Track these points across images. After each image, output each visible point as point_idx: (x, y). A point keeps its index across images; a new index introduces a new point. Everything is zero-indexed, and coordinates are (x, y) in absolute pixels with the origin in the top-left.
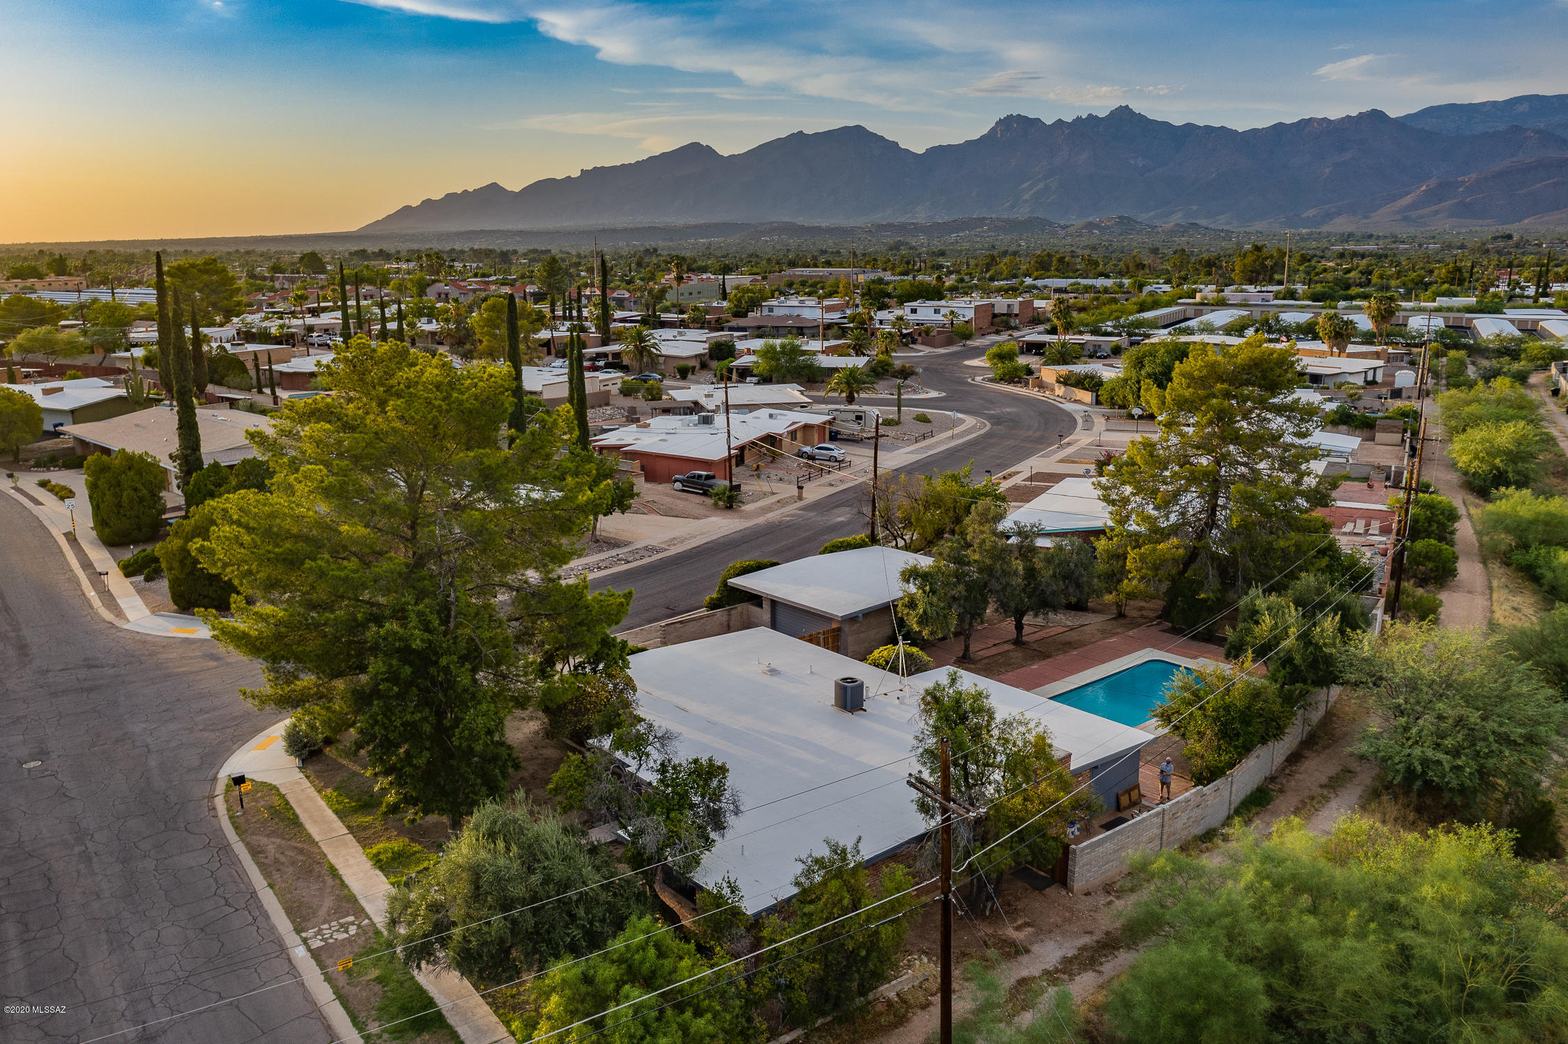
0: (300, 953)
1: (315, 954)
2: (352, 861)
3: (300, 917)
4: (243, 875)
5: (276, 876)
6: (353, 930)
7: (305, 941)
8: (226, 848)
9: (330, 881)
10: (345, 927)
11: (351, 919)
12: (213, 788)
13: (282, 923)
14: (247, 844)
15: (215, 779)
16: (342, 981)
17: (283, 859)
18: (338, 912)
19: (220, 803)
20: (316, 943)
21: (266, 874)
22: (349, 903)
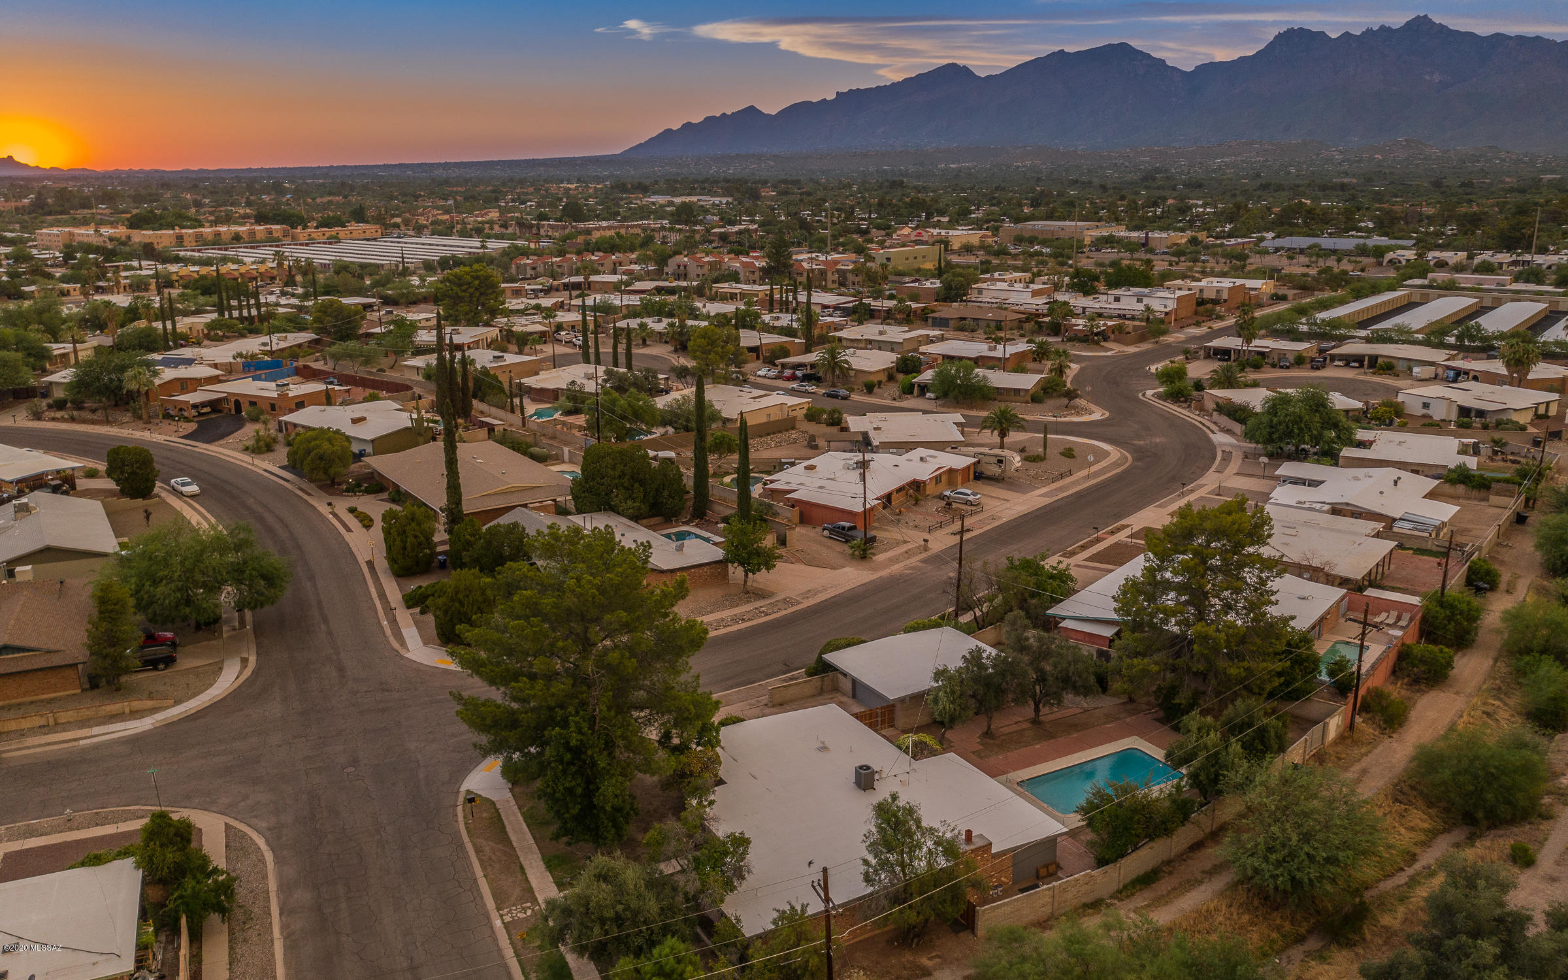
0: (498, 923)
1: (506, 926)
2: (534, 864)
3: (501, 901)
4: (470, 865)
5: (489, 869)
6: (529, 912)
7: (501, 916)
8: (461, 846)
9: (519, 876)
10: (525, 910)
11: (529, 904)
12: (456, 800)
13: (490, 903)
14: (474, 845)
15: (458, 792)
16: (519, 944)
17: (494, 857)
18: (522, 900)
19: (460, 809)
20: (508, 919)
21: (484, 868)
22: (528, 893)
